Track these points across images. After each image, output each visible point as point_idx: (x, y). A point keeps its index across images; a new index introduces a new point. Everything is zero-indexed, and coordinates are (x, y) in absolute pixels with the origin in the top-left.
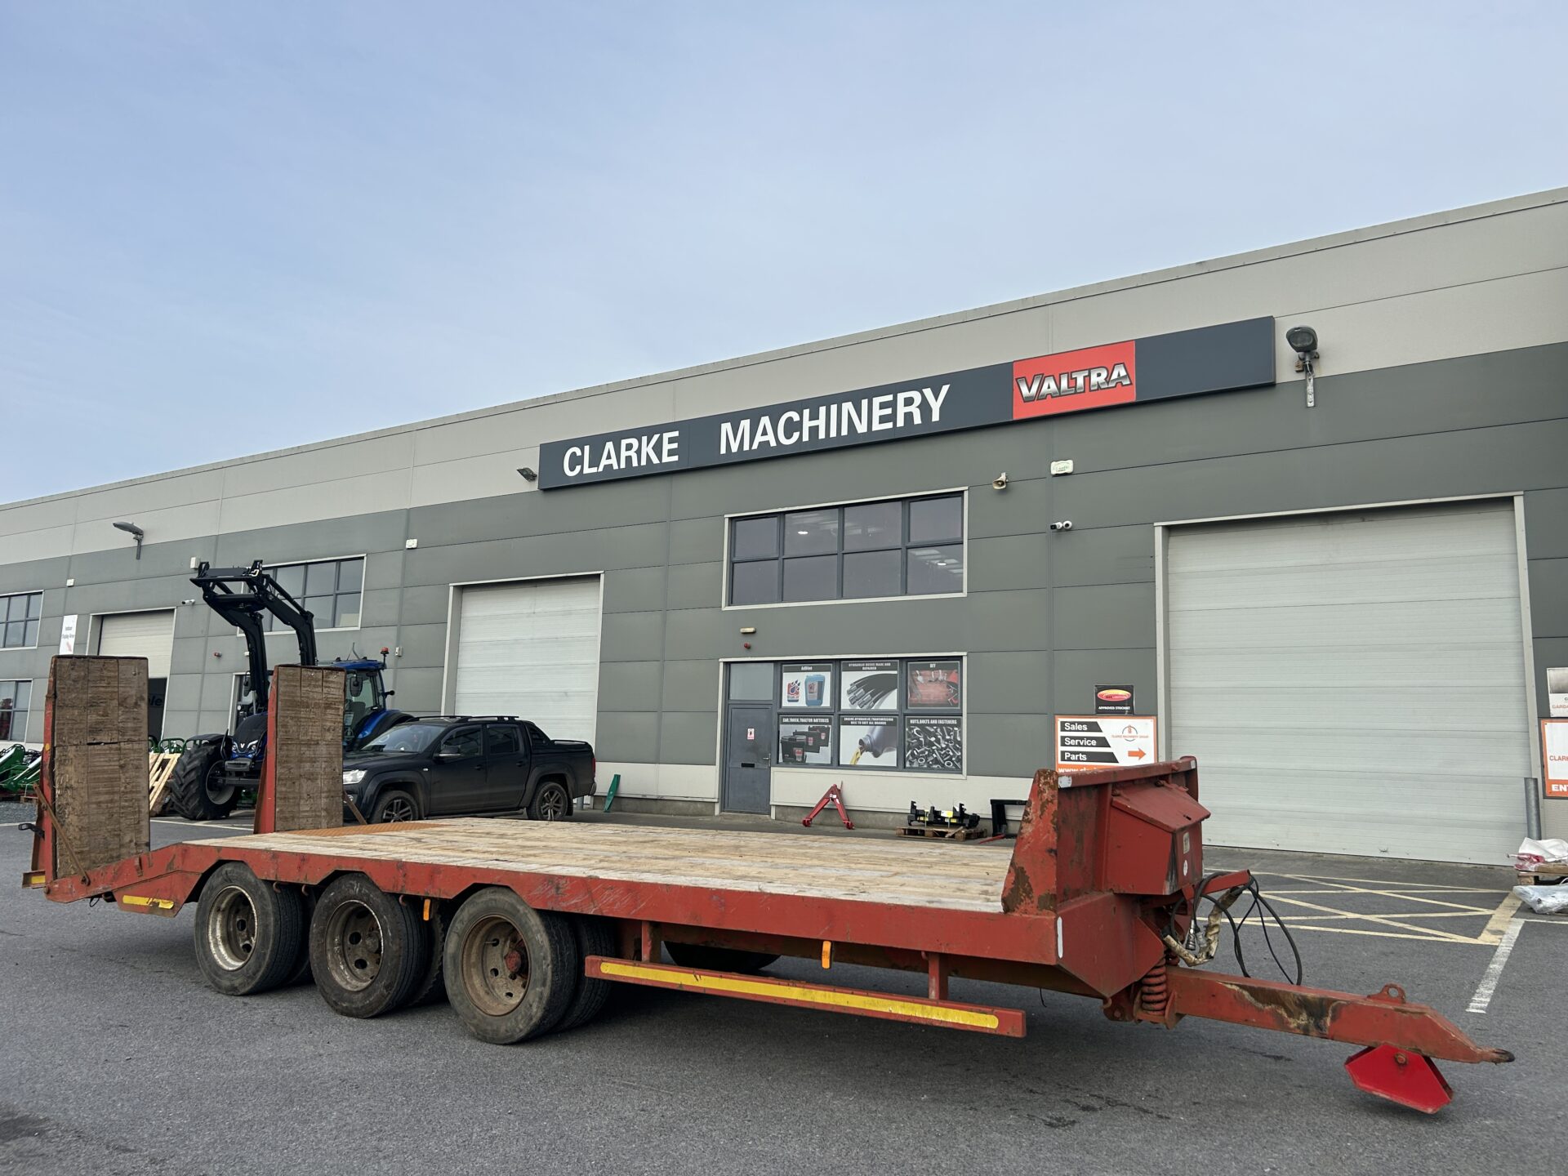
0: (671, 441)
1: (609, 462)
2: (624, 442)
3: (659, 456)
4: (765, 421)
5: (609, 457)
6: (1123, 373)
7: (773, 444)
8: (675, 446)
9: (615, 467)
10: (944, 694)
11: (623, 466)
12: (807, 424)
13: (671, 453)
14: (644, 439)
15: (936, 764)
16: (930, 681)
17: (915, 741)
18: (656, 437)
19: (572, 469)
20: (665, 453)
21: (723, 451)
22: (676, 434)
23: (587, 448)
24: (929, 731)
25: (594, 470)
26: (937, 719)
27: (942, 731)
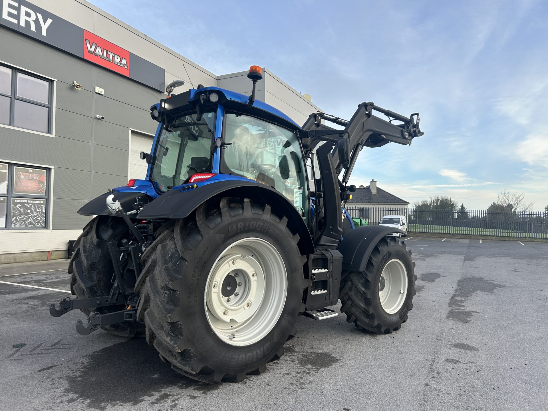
6: (125, 63)
10: (37, 187)
15: (30, 224)
16: (29, 179)
17: (18, 212)
24: (27, 207)
26: (32, 200)
27: (35, 207)
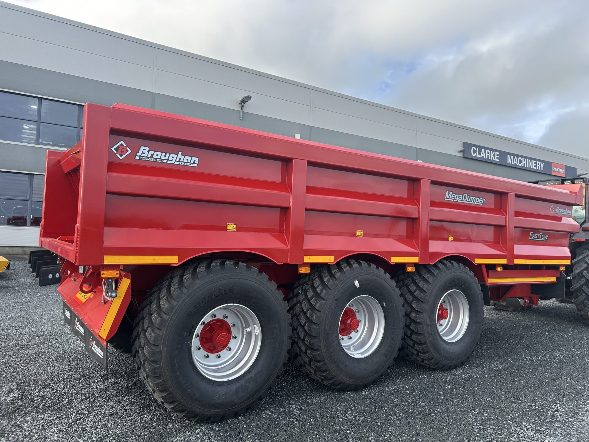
0: (497, 155)
1: (483, 155)
2: (487, 151)
3: (495, 159)
4: (516, 157)
5: (483, 154)
7: (517, 164)
8: (498, 157)
9: (485, 158)
11: (487, 158)
12: (523, 162)
13: (497, 158)
14: (491, 151)
18: (494, 152)
19: (474, 154)
20: (496, 158)
21: (508, 163)
22: (498, 153)
23: (477, 148)
25: (479, 156)
